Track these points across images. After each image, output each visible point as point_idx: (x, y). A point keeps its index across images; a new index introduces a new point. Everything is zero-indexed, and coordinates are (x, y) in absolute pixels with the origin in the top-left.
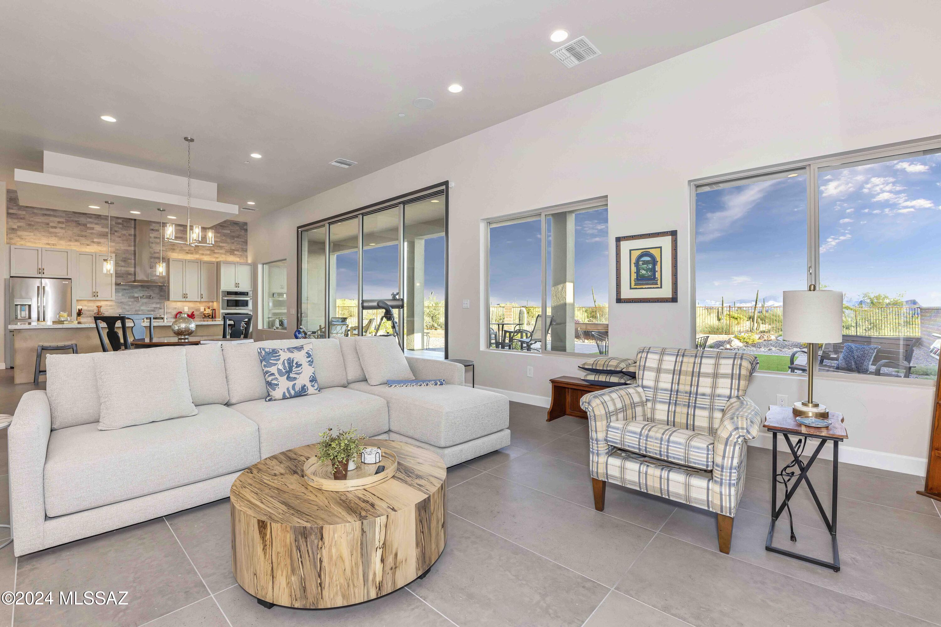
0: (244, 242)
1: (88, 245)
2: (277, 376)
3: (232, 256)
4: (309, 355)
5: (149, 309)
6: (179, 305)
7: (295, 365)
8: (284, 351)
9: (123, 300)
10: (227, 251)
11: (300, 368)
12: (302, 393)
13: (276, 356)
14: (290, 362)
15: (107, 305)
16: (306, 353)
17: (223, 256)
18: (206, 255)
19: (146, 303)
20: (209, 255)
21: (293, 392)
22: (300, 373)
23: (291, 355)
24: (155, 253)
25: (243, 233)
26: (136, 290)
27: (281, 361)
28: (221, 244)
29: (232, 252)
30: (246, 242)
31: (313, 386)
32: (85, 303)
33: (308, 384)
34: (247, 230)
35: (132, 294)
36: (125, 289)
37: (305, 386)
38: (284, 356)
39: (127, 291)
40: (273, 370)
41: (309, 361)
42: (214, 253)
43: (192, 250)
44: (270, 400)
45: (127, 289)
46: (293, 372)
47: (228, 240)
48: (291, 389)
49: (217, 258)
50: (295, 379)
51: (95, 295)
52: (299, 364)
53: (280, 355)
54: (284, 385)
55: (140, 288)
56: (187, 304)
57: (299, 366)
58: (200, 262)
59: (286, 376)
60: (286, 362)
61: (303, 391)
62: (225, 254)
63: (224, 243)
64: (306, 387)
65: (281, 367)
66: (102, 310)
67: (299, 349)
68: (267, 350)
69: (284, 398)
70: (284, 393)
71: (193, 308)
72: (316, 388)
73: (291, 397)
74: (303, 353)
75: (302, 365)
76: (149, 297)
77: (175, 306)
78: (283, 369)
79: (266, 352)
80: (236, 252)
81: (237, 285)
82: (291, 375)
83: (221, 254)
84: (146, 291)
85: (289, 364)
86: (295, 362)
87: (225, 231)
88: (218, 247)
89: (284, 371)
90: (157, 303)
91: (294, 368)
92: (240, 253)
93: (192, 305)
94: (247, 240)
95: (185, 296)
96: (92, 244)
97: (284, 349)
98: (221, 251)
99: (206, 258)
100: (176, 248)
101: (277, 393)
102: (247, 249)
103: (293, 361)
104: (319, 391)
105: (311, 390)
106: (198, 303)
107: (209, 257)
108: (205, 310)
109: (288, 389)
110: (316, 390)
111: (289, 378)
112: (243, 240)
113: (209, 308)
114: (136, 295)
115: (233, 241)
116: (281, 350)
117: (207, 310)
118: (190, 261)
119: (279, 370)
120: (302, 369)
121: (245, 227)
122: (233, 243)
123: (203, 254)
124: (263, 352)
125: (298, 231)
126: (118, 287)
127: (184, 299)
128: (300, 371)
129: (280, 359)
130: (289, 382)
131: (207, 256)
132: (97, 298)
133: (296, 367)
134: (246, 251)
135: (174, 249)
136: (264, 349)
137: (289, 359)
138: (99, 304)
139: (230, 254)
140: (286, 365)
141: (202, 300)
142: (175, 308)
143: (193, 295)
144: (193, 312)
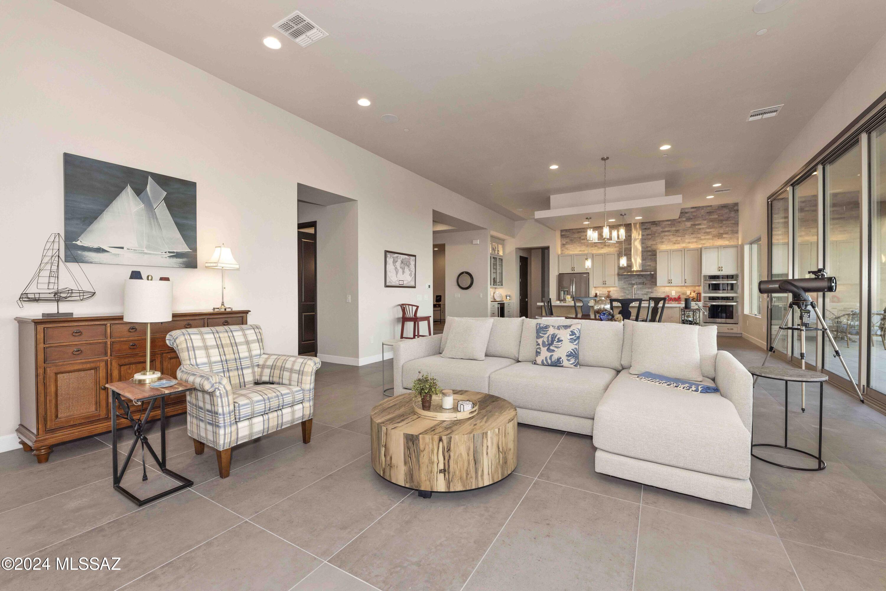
0: (734, 224)
1: (602, 248)
2: (541, 346)
3: (720, 240)
4: (573, 333)
5: (643, 293)
6: (667, 289)
7: (557, 340)
8: (554, 328)
9: (625, 287)
10: (714, 236)
11: (560, 343)
12: (557, 364)
13: (545, 331)
14: (554, 336)
15: (614, 290)
16: (571, 331)
17: (711, 241)
18: (692, 243)
19: (641, 288)
20: (696, 242)
21: (549, 361)
22: (559, 347)
23: (556, 332)
24: (647, 247)
25: (733, 214)
26: (633, 278)
27: (546, 336)
28: (708, 230)
29: (720, 236)
30: (737, 224)
31: (569, 360)
32: (601, 289)
33: (564, 358)
34: (738, 210)
35: (630, 282)
36: (626, 278)
37: (560, 358)
38: (551, 331)
39: (627, 279)
40: (540, 341)
41: (571, 339)
42: (701, 239)
43: (679, 241)
44: (535, 364)
45: (627, 278)
46: (553, 346)
47: (716, 225)
48: (548, 358)
49: (704, 244)
50: (553, 351)
51: (604, 283)
52: (560, 339)
53: (548, 330)
54: (544, 353)
55: (636, 277)
56: (675, 288)
57: (559, 341)
58: (683, 251)
59: (547, 347)
60: (550, 336)
61: (558, 363)
62: (712, 239)
63: (711, 228)
64: (561, 360)
65: (545, 340)
66: (611, 294)
67: (566, 327)
68: (541, 325)
69: (543, 364)
70: (543, 360)
71: (679, 292)
72: (571, 363)
73: (549, 365)
74: (569, 330)
75: (562, 340)
76: (643, 283)
77: (664, 291)
78: (546, 342)
79: (540, 327)
80: (724, 236)
81: (720, 269)
82: (551, 348)
83: (708, 239)
84: (641, 278)
85: (552, 338)
86: (557, 338)
87: (713, 217)
88: (704, 233)
89: (547, 343)
90: (649, 288)
91: (555, 342)
92: (730, 236)
93: (679, 289)
94: (738, 221)
95: (670, 282)
96: (605, 247)
97: (555, 326)
98: (707, 237)
99: (692, 246)
100: (664, 240)
101: (539, 360)
102: (738, 230)
103: (556, 336)
104: (574, 366)
105: (565, 363)
106: (685, 288)
107: (695, 244)
108: (691, 294)
109: (546, 358)
110: (571, 364)
111: (548, 350)
112: (734, 222)
113: (694, 292)
114: (633, 282)
115: (720, 225)
116: (553, 326)
117: (692, 293)
118: (674, 251)
119: (543, 342)
120: (562, 344)
121: (736, 208)
122: (721, 227)
123: (689, 243)
124: (538, 327)
125: (768, 202)
126: (620, 277)
127: (669, 285)
128: (560, 346)
129: (546, 333)
130: (548, 352)
131: (694, 244)
132: (606, 286)
133: (557, 342)
134: (737, 232)
135: (663, 242)
136: (540, 324)
137: (553, 335)
138: (609, 289)
139: (718, 238)
140: (550, 339)
141: (686, 284)
142: (664, 292)
143: (677, 280)
144: (680, 295)
